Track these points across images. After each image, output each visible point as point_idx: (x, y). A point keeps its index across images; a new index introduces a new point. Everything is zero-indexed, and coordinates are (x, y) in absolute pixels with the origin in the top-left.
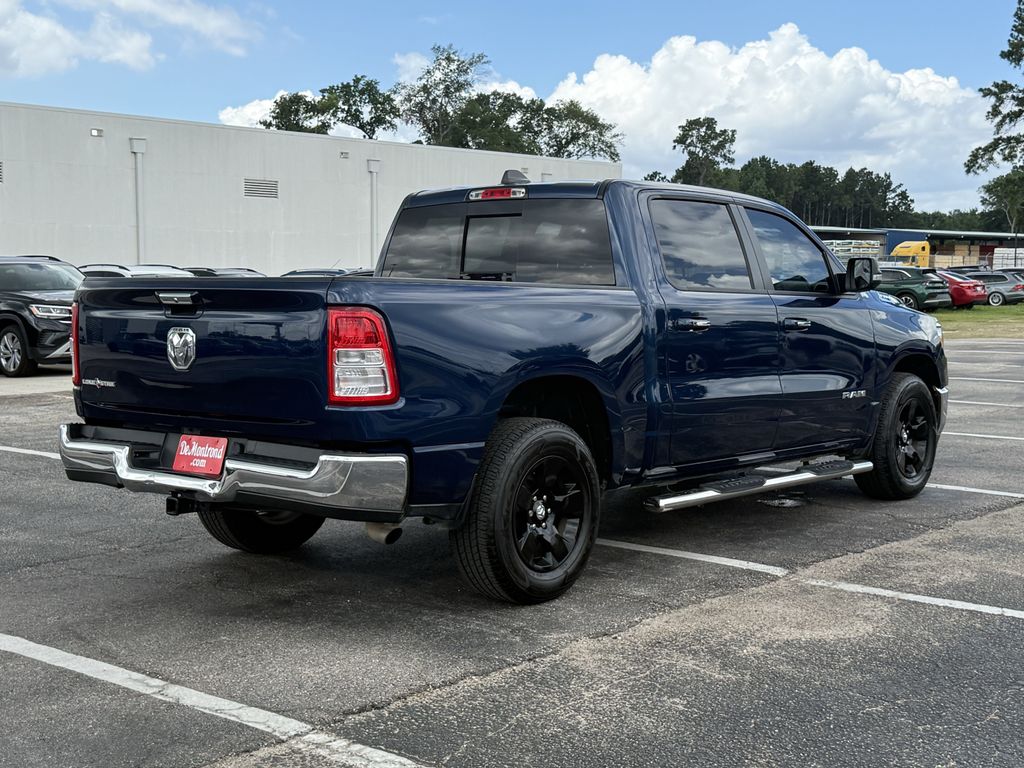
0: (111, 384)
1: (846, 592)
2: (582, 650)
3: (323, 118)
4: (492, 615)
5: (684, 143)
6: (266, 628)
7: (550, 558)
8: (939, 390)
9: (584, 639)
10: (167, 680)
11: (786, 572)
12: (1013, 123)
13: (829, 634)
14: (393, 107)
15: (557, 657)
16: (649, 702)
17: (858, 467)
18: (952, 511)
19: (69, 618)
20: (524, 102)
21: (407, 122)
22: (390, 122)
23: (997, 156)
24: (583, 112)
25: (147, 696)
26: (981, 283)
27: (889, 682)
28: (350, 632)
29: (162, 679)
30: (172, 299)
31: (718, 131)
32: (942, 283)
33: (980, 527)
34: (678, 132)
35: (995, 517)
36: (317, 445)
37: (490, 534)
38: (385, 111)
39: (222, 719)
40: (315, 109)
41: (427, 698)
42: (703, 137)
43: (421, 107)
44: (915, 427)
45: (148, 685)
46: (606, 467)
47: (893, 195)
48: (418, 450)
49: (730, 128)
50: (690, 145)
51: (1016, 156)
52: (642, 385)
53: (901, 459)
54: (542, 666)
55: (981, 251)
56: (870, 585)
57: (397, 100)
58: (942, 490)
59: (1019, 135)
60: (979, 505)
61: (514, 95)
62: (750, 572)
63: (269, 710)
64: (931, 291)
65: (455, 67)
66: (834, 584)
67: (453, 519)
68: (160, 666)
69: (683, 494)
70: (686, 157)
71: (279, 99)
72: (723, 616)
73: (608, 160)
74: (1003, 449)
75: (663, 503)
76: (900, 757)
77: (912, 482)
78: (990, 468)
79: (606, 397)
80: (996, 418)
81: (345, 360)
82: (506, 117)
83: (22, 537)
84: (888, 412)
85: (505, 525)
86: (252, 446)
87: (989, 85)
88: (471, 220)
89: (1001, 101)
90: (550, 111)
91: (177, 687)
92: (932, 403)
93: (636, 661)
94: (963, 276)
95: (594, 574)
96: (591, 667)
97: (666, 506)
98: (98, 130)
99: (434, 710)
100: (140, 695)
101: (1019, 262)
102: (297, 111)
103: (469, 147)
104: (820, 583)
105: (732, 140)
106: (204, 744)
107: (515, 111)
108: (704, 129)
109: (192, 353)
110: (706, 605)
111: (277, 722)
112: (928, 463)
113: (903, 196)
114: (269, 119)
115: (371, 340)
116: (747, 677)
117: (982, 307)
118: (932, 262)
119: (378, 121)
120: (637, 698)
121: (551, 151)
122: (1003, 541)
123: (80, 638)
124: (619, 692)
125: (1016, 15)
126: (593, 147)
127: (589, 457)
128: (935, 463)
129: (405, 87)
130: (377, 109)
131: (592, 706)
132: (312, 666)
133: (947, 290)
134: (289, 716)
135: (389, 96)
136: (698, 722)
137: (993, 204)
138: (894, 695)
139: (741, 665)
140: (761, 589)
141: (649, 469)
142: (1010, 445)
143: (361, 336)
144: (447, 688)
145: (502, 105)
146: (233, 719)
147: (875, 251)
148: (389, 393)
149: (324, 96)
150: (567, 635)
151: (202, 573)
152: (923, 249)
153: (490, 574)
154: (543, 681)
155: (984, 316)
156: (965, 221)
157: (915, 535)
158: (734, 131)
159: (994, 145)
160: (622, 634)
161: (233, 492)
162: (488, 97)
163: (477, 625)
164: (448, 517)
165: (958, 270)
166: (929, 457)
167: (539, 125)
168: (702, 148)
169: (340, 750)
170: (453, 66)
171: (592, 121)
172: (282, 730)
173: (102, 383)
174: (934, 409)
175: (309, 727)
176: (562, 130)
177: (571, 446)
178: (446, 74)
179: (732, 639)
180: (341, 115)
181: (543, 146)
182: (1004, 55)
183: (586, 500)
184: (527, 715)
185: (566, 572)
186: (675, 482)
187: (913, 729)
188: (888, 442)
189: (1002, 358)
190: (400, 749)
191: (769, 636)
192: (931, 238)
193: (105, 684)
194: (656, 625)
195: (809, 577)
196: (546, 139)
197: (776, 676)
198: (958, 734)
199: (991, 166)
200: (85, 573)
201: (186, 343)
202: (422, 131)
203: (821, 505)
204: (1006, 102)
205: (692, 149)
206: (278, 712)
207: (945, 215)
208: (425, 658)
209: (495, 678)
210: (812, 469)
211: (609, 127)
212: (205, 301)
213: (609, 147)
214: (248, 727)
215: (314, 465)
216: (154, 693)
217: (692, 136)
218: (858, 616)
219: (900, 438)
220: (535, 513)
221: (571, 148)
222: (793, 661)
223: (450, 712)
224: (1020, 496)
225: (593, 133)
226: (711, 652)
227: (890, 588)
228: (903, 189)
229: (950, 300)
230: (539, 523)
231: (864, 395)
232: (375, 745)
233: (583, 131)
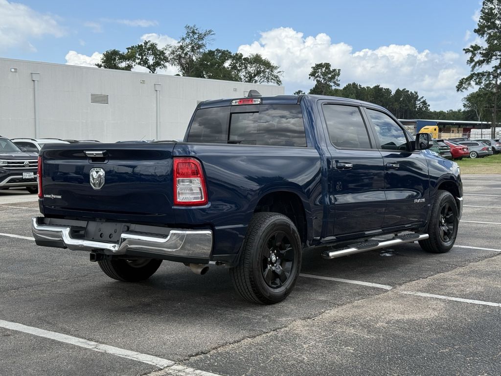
0: (60, 197)
1: (421, 297)
2: (298, 325)
3: (128, 62)
4: (251, 310)
5: (314, 76)
6: (141, 317)
7: (278, 281)
8: (459, 198)
9: (299, 320)
10: (98, 342)
11: (392, 287)
12: (480, 66)
13: (417, 316)
14: (165, 57)
15: (287, 329)
16: (336, 349)
17: (422, 236)
18: (467, 258)
19: (40, 314)
20: (232, 54)
21: (172, 65)
22: (163, 65)
23: (473, 83)
24: (263, 60)
25: (90, 350)
26: (466, 147)
27: (450, 338)
28: (183, 319)
29: (95, 341)
30: (93, 154)
31: (331, 70)
32: (447, 147)
33: (482, 265)
34: (311, 70)
35: (488, 261)
36: (167, 226)
37: (251, 270)
38: (160, 58)
39: (130, 360)
40: (123, 58)
41: (228, 348)
42: (324, 73)
43: (180, 57)
44: (448, 217)
45: (89, 344)
46: (304, 236)
47: (419, 102)
48: (217, 228)
49: (337, 68)
50: (317, 77)
51: (482, 83)
52: (321, 196)
53: (442, 233)
54: (281, 333)
55: (464, 130)
56: (433, 294)
57: (167, 53)
58: (461, 248)
59: (483, 72)
60: (481, 255)
61: (227, 51)
62: (374, 288)
63: (152, 355)
64: (442, 151)
65: (197, 36)
66: (415, 293)
67: (233, 262)
68: (93, 335)
69: (340, 250)
70: (315, 83)
71: (105, 53)
72: (364, 309)
73: (276, 84)
74: (488, 228)
75: (331, 254)
76: (460, 372)
77: (447, 244)
78: (483, 238)
79: (304, 202)
80: (482, 214)
81: (182, 184)
82: (223, 62)
83: (6, 275)
84: (435, 210)
85: (258, 265)
86: (133, 227)
87: (468, 47)
88: (232, 115)
89: (474, 55)
90: (245, 59)
91: (104, 345)
92: (456, 205)
93: (326, 330)
94: (457, 143)
95: (298, 290)
96: (304, 333)
97: (333, 256)
98: (14, 69)
99: (232, 354)
100: (86, 349)
101: (483, 136)
102: (115, 59)
103: (204, 77)
104: (409, 293)
105: (339, 75)
106: (124, 371)
107: (227, 59)
108: (324, 69)
109: (103, 181)
110: (356, 303)
111: (157, 360)
112: (454, 235)
113: (424, 103)
114: (100, 63)
115: (195, 174)
116: (381, 337)
117: (467, 159)
118: (439, 137)
119: (157, 64)
120: (330, 347)
121: (247, 80)
122: (494, 272)
123: (48, 323)
124: (320, 345)
125: (482, 11)
126: (268, 78)
127: (297, 232)
128: (458, 235)
129: (171, 47)
130: (156, 58)
131: (308, 351)
132: (167, 334)
133: (449, 151)
134: (161, 358)
135: (163, 51)
136: (362, 357)
137: (469, 107)
138: (453, 344)
139: (378, 331)
140: (381, 296)
141: (324, 238)
142: (491, 227)
143: (190, 172)
144: (236, 344)
145: (221, 56)
146: (135, 359)
147: (412, 131)
148: (203, 200)
149: (129, 51)
150: (290, 318)
151: (102, 291)
152: (435, 130)
153: (251, 289)
154: (282, 340)
155: (468, 163)
156: (455, 116)
157: (451, 270)
158: (339, 70)
159: (471, 77)
160: (316, 317)
161: (125, 250)
162: (214, 52)
163: (245, 314)
164: (230, 261)
165: (454, 140)
166: (455, 231)
167: (240, 66)
168: (323, 78)
169: (190, 373)
170: (196, 36)
171: (267, 64)
172: (160, 364)
173: (55, 196)
174: (457, 208)
175: (173, 362)
176: (252, 69)
177: (288, 226)
178: (192, 40)
179: (370, 319)
180: (138, 61)
181: (242, 77)
182: (476, 31)
183: (295, 252)
184: (278, 356)
185: (286, 288)
186: (335, 244)
187: (465, 359)
188: (435, 225)
189: (480, 184)
190: (220, 372)
191: (388, 318)
192: (439, 124)
193: (67, 344)
194: (332, 313)
195: (403, 290)
196: (244, 74)
197: (395, 336)
198: (486, 361)
199: (469, 87)
200: (43, 292)
201: (100, 176)
202: (180, 69)
203: (403, 256)
204: (477, 55)
205: (318, 78)
206: (156, 356)
207: (445, 112)
208: (223, 330)
209: (258, 339)
210: (400, 238)
211: (276, 68)
212: (110, 155)
213: (276, 78)
214: (144, 363)
215: (168, 236)
216: (93, 348)
217: (318, 72)
218: (429, 308)
219: (441, 222)
220: (271, 260)
221: (256, 78)
222: (401, 329)
223: (240, 354)
224: (499, 250)
225: (268, 70)
226: (361, 325)
227: (443, 295)
228: (424, 99)
229: (451, 155)
230: (273, 264)
231: (424, 201)
232: (207, 370)
233: (262, 69)
